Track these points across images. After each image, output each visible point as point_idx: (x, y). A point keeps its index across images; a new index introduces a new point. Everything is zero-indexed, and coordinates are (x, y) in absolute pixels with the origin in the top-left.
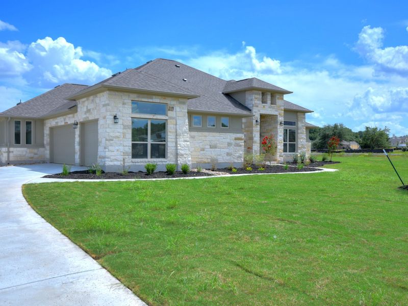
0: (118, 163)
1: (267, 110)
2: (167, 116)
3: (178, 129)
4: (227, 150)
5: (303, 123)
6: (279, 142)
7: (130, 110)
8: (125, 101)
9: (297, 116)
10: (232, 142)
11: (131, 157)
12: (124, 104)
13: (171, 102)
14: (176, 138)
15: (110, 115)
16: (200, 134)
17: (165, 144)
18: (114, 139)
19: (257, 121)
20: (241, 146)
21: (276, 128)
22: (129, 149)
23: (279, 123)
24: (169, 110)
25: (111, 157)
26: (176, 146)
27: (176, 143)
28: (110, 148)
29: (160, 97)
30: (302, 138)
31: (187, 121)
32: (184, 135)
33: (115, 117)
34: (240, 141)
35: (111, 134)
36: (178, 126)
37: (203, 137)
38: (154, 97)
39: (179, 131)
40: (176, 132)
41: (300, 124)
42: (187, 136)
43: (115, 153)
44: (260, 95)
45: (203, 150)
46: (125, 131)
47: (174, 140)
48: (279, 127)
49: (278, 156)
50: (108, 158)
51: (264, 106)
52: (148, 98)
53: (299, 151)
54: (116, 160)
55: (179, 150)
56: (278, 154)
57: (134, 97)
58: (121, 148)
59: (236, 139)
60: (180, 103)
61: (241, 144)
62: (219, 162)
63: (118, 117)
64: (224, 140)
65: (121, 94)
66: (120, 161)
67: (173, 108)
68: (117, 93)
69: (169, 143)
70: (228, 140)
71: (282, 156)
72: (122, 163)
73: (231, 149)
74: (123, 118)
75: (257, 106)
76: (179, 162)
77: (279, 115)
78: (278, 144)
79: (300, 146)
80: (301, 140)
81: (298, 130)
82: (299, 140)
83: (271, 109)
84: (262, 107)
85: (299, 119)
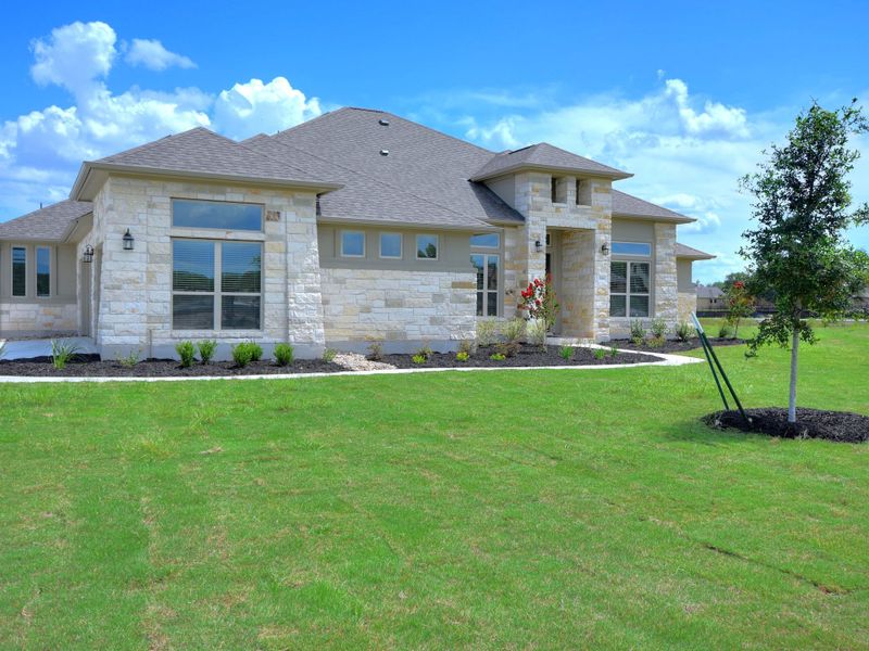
0: (135, 340)
1: (567, 216)
2: (264, 232)
3: (290, 261)
4: (432, 312)
5: (669, 247)
6: (599, 294)
7: (167, 221)
8: (155, 200)
9: (654, 230)
10: (448, 292)
11: (169, 325)
12: (151, 206)
13: (271, 201)
14: (287, 284)
15: (116, 232)
16: (359, 273)
17: (258, 298)
18: (125, 286)
19: (537, 244)
20: (468, 301)
21: (592, 259)
22: (165, 308)
23: (598, 248)
24: (268, 219)
25: (116, 326)
26: (286, 302)
27: (286, 294)
28: (114, 305)
29: (244, 190)
30: (667, 283)
31: (315, 243)
32: (306, 277)
33: (128, 237)
34: (466, 290)
35: (117, 275)
36: (289, 255)
37: (367, 282)
38: (229, 190)
39: (292, 267)
40: (286, 269)
41: (661, 251)
42: (315, 279)
43: (127, 317)
44: (546, 182)
45: (367, 310)
46: (153, 267)
47: (279, 288)
48: (597, 256)
49: (596, 324)
50: (110, 328)
51: (557, 209)
52: (211, 192)
53: (658, 314)
54: (129, 333)
55: (291, 312)
56: (596, 322)
57: (177, 189)
58: (142, 306)
59: (455, 285)
60: (297, 203)
61: (469, 296)
62: (409, 338)
63: (133, 235)
64: (421, 289)
65: (145, 184)
66: (140, 334)
67: (278, 213)
68: (133, 182)
69: (266, 295)
70: (436, 289)
71: (607, 326)
72: (144, 339)
73: (443, 310)
74: (150, 239)
75: (540, 210)
76: (292, 338)
77: (599, 228)
78: (596, 297)
79: (661, 303)
80: (665, 289)
81: (655, 264)
82: (657, 288)
83: (577, 215)
84: (554, 209)
85: (658, 238)
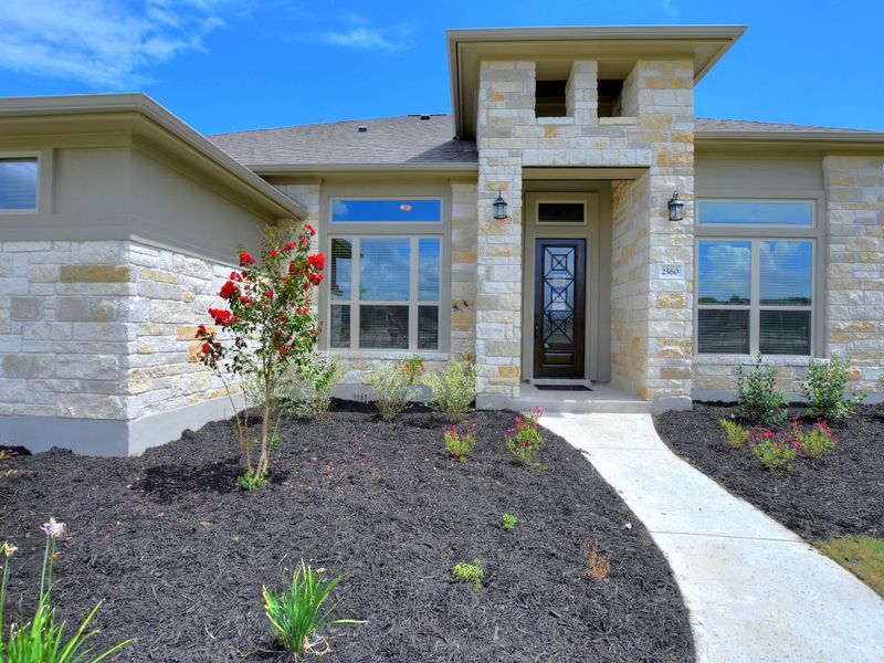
1: (574, 142)
5: (866, 206)
6: (662, 305)
9: (821, 175)
10: (52, 293)
19: (500, 203)
21: (646, 232)
23: (660, 202)
34: (100, 287)
44: (522, 79)
48: (655, 222)
49: (653, 372)
51: (550, 130)
53: (835, 349)
56: (653, 367)
59: (69, 275)
70: (18, 285)
71: (685, 376)
75: (506, 134)
77: (660, 164)
78: (652, 312)
79: (843, 325)
80: (853, 295)
81: (827, 242)
82: (833, 294)
83: (597, 140)
84: (541, 131)
85: (832, 188)
